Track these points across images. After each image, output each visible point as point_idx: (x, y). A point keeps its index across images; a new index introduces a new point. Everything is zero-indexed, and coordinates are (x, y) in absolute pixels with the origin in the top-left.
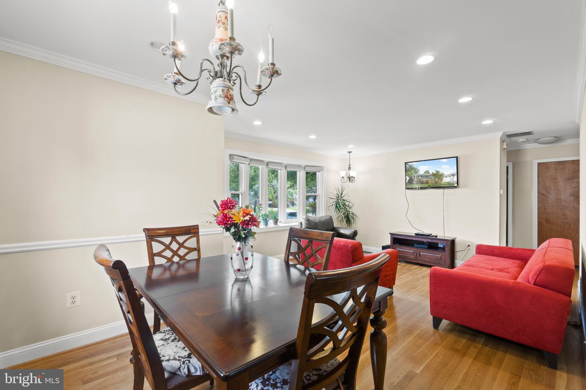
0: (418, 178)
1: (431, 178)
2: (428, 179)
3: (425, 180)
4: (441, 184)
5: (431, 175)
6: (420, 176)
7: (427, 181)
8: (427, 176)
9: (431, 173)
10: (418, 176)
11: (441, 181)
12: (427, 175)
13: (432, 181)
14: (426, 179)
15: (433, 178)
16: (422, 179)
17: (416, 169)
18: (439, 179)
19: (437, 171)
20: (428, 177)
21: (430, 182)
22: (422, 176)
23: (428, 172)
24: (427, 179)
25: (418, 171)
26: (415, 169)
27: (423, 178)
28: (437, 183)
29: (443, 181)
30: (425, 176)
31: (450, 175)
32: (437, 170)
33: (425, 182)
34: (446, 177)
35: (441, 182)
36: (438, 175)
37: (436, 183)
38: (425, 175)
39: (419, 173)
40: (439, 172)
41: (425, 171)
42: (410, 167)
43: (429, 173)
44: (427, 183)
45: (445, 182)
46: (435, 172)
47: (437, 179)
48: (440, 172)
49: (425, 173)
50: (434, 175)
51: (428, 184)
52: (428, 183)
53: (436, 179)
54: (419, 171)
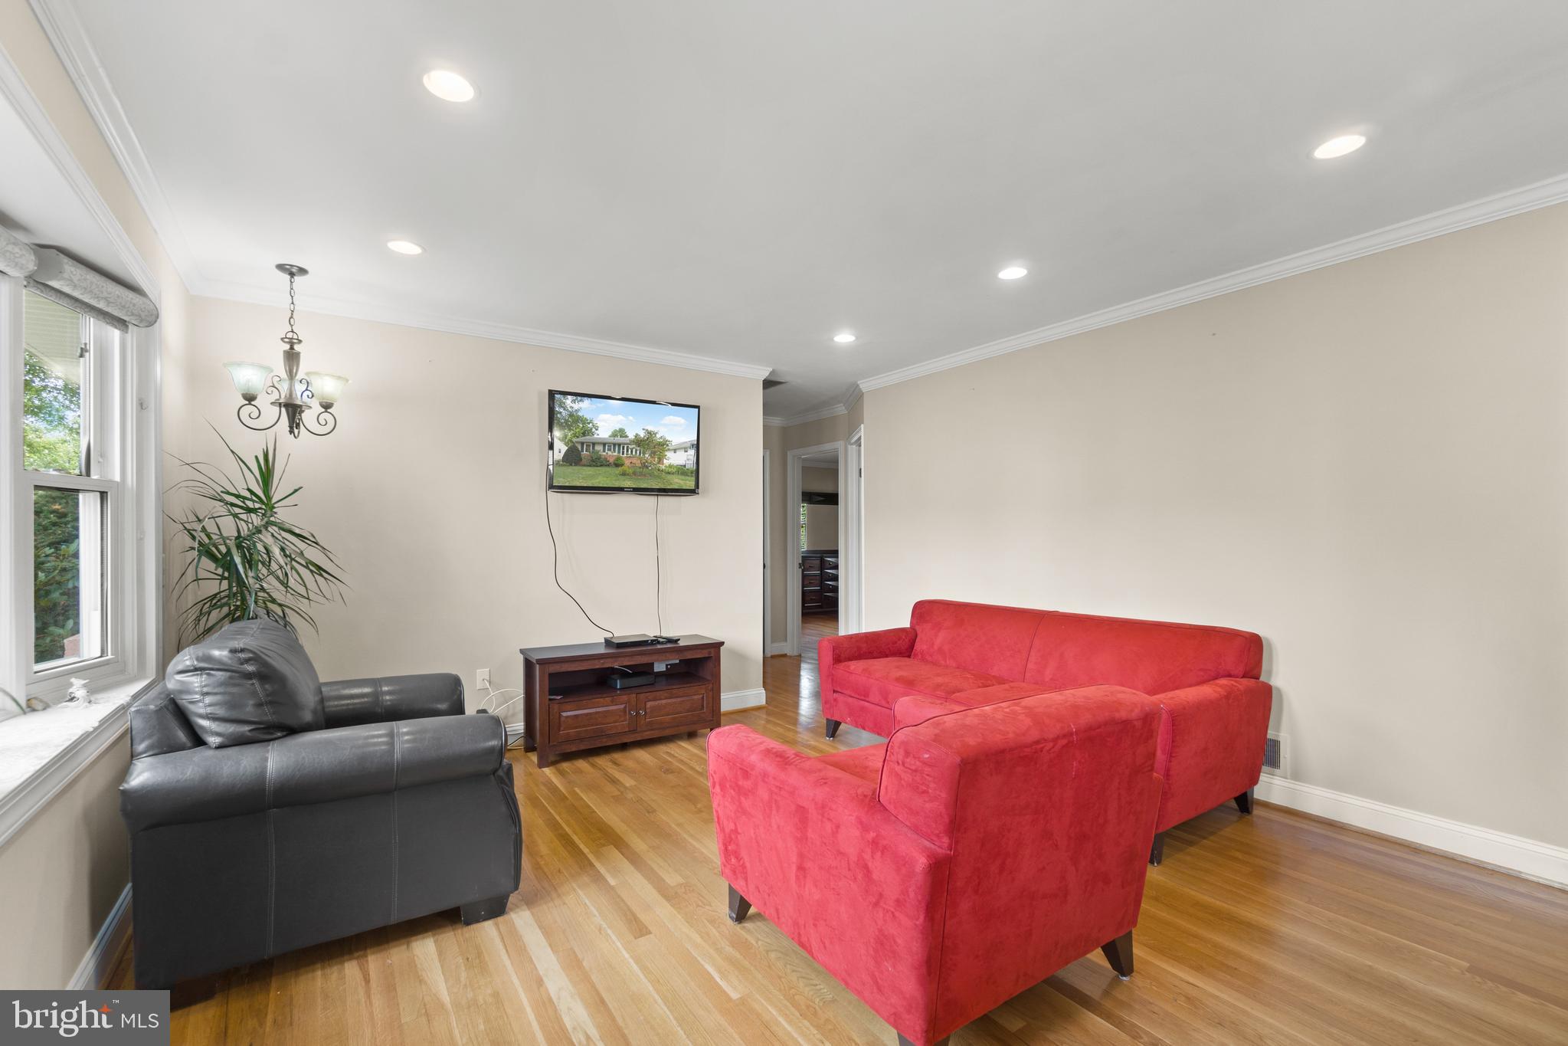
0: (593, 448)
1: (632, 452)
2: (623, 454)
3: (613, 456)
4: (659, 470)
5: (632, 442)
6: (599, 443)
7: (618, 458)
8: (619, 445)
9: (631, 436)
10: (594, 444)
11: (660, 461)
12: (619, 439)
13: (631, 458)
14: (616, 454)
15: (636, 452)
16: (604, 451)
17: (589, 423)
18: (653, 454)
19: (649, 433)
20: (623, 449)
21: (627, 462)
22: (604, 445)
23: (621, 433)
24: (619, 452)
25: (594, 430)
26: (584, 421)
27: (609, 450)
28: (647, 467)
29: (665, 461)
30: (614, 445)
31: (683, 446)
32: (650, 428)
33: (611, 460)
34: (675, 451)
35: (659, 463)
36: (651, 445)
37: (644, 466)
38: (612, 440)
39: (595, 436)
40: (655, 434)
41: (615, 431)
42: (571, 415)
43: (627, 436)
44: (617, 465)
45: (670, 466)
46: (642, 434)
47: (647, 456)
48: (658, 436)
49: (614, 435)
50: (639, 442)
51: (619, 469)
52: (622, 465)
53: (644, 454)
54: (597, 430)
